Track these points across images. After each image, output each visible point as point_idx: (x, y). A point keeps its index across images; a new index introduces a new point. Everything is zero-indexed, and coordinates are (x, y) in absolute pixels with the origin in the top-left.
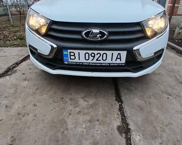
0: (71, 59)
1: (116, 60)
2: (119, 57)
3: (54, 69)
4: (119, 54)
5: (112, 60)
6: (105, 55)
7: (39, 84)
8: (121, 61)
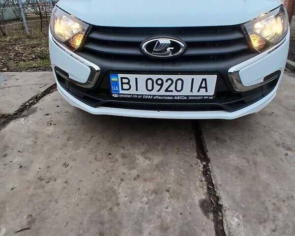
0: (123, 89)
1: (198, 91)
2: (203, 85)
3: (95, 106)
4: (203, 80)
5: (191, 91)
6: (179, 82)
7: (72, 130)
8: (206, 91)
